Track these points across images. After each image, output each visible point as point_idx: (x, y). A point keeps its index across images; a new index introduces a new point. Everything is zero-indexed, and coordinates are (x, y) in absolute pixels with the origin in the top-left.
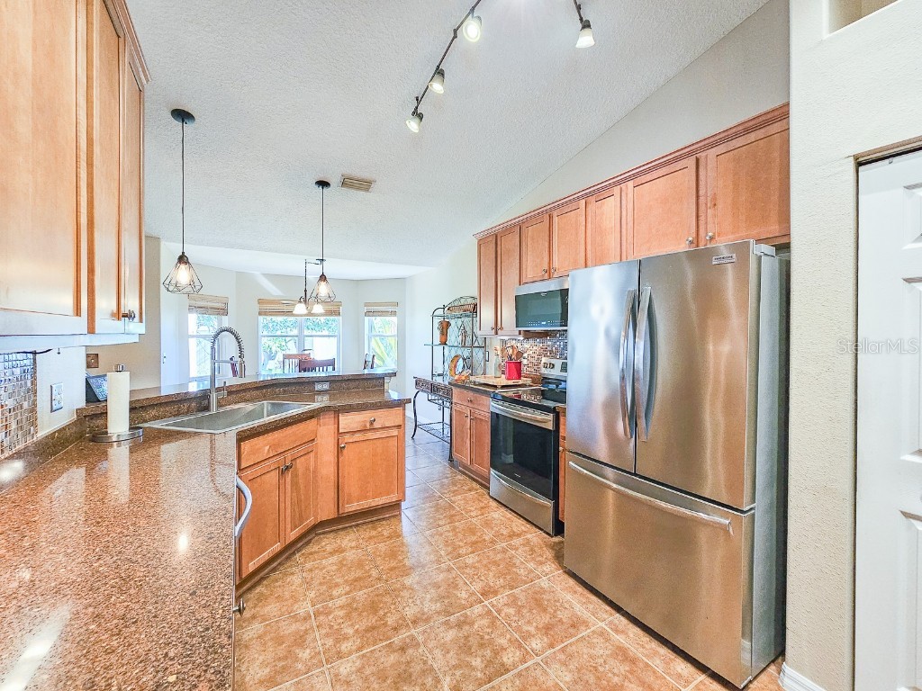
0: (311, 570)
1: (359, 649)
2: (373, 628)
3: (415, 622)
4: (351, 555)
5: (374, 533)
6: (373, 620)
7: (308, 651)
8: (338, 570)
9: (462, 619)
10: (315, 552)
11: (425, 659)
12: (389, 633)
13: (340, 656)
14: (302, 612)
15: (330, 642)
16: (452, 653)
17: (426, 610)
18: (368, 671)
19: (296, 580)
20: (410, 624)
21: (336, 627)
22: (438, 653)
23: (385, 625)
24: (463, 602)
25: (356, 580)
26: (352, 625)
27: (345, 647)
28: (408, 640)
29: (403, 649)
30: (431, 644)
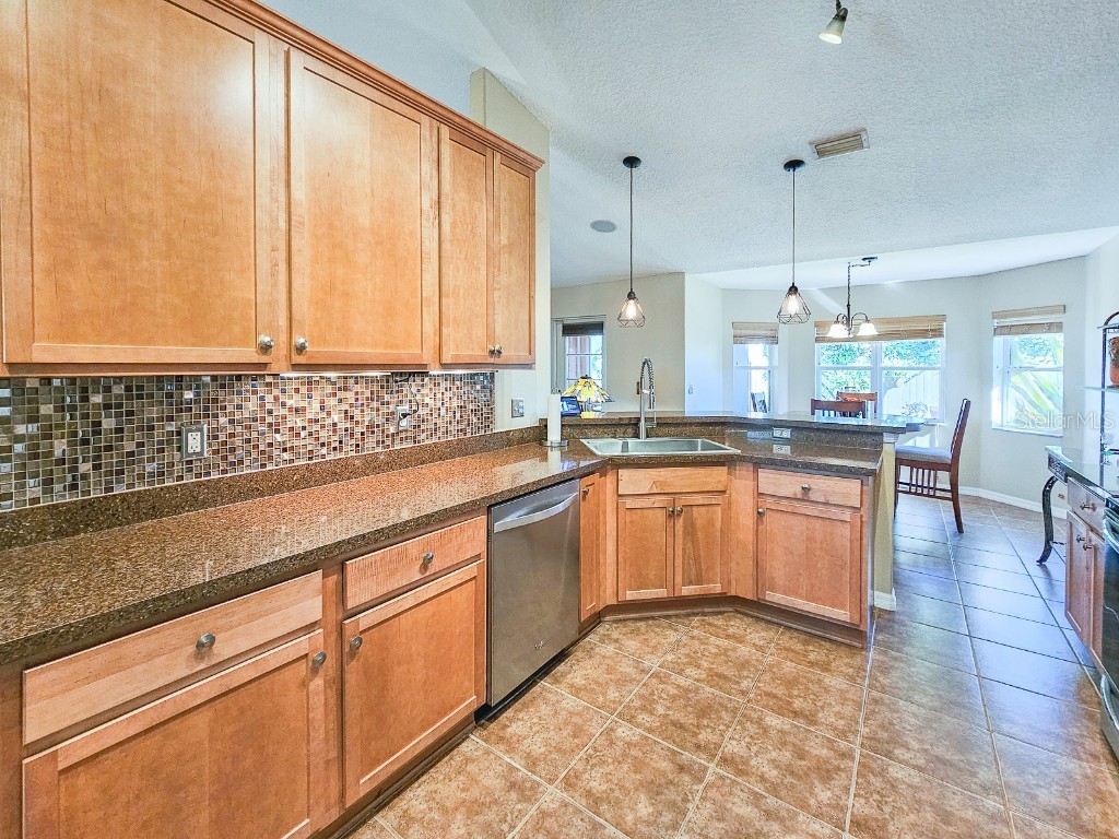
0: (693, 638)
1: (650, 730)
2: (682, 727)
3: (725, 761)
4: (744, 651)
5: (799, 647)
6: (688, 720)
7: (617, 694)
8: (717, 655)
9: (783, 813)
10: (716, 626)
11: (690, 798)
12: (689, 745)
13: (631, 720)
14: (647, 664)
15: (637, 703)
16: (722, 825)
17: (753, 762)
18: (635, 752)
19: (672, 636)
20: (718, 758)
21: (655, 697)
22: (708, 807)
23: (695, 735)
24: (812, 802)
25: (720, 676)
26: (669, 708)
27: (642, 717)
28: (696, 767)
29: (681, 768)
30: (712, 793)
